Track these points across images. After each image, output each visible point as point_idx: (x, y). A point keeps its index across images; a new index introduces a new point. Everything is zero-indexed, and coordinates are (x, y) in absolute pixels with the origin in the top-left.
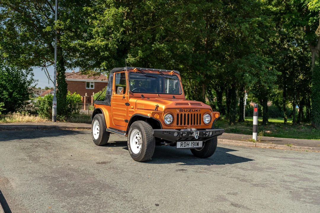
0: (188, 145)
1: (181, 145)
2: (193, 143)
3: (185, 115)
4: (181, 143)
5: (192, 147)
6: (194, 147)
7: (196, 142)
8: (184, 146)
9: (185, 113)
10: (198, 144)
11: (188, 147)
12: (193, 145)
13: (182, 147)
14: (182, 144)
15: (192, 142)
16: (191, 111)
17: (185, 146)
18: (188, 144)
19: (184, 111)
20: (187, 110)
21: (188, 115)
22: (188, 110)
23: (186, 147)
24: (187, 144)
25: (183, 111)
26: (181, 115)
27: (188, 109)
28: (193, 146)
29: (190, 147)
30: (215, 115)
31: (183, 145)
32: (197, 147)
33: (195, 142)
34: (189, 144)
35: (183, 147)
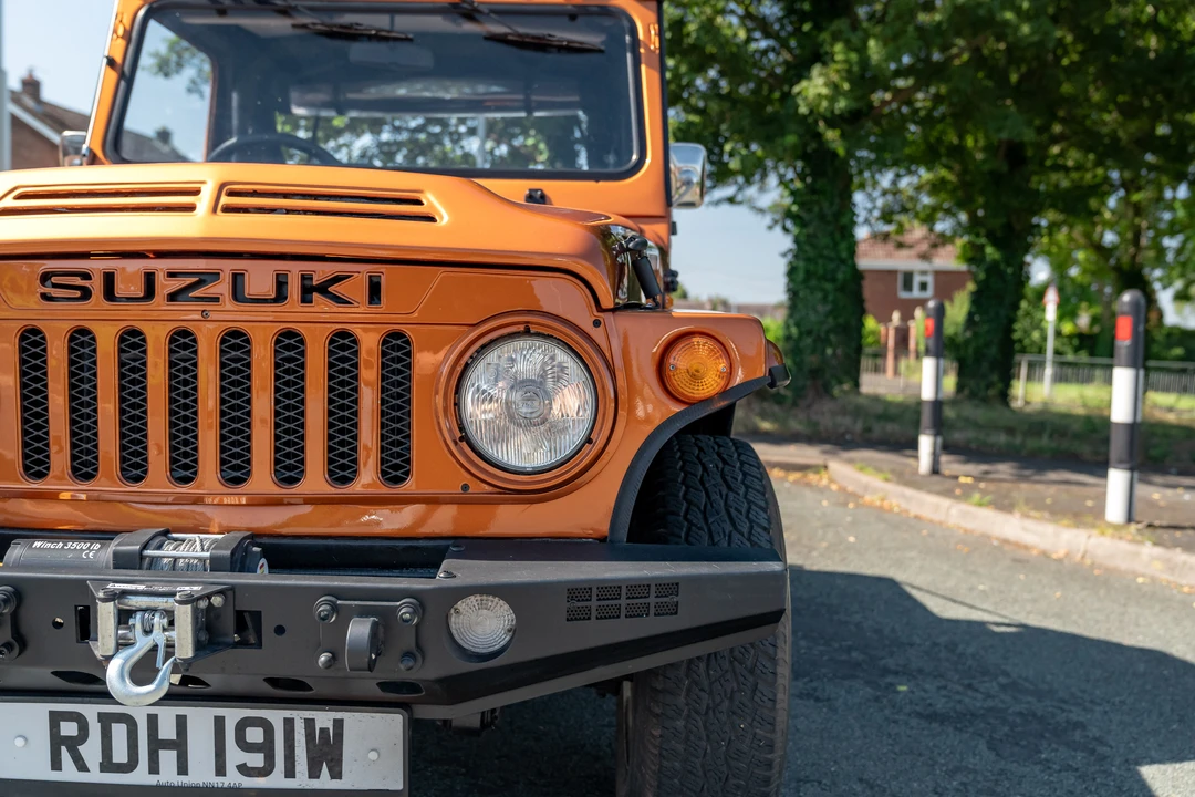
0: (168, 758)
1: (57, 741)
2: (255, 735)
3: (132, 341)
4: (55, 719)
5: (233, 778)
6: (277, 780)
7: (299, 716)
8: (107, 765)
9: (133, 315)
10: (327, 752)
11: (168, 775)
12: (257, 760)
13: (69, 773)
14: (69, 729)
15: (233, 715)
16: (223, 288)
17: (131, 766)
18: (167, 731)
19: (110, 294)
20: (150, 278)
21: (182, 341)
22: (160, 279)
23: (140, 776)
24: (156, 745)
25: (96, 285)
26: (81, 340)
27: (161, 266)
28: (244, 769)
29: (201, 772)
30: (680, 361)
31: (91, 751)
32: (325, 782)
33: (276, 716)
34: (180, 745)
35: (95, 776)
